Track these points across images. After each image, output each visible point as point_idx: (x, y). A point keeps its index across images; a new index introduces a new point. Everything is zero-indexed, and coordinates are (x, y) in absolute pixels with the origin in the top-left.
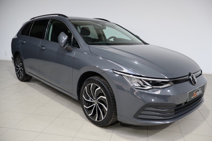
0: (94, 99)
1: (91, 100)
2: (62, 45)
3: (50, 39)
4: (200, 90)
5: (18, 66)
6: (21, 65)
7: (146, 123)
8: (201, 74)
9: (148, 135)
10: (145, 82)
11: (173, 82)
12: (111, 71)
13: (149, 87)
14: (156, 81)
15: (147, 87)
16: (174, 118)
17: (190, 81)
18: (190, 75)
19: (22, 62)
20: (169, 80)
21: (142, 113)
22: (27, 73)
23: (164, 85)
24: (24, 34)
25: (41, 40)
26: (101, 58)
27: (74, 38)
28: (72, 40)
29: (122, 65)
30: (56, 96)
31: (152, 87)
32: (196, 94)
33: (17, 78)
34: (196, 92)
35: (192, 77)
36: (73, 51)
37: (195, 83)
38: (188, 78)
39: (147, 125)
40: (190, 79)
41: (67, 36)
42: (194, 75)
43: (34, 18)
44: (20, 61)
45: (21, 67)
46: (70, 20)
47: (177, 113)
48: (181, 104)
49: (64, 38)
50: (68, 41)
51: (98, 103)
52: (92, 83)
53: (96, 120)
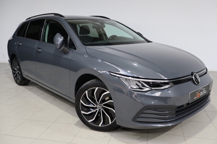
0: (97, 104)
2: (58, 47)
3: (46, 41)
4: (204, 90)
5: (16, 69)
6: (18, 68)
7: (145, 127)
8: (206, 73)
9: (148, 139)
10: (143, 83)
11: (173, 82)
12: (108, 73)
13: (147, 89)
14: (155, 82)
15: (145, 89)
16: (176, 120)
17: (192, 81)
18: (192, 74)
19: (19, 65)
20: (168, 81)
21: (140, 116)
22: (24, 76)
23: (163, 86)
24: (20, 36)
25: (37, 42)
26: (100, 61)
27: (70, 39)
28: (68, 42)
29: (118, 67)
30: (55, 99)
31: (150, 88)
32: (199, 94)
33: (15, 81)
34: (200, 92)
35: (195, 77)
36: (70, 53)
37: (198, 83)
38: (191, 77)
39: (146, 128)
40: (193, 78)
41: (63, 37)
42: (197, 74)
43: (30, 18)
44: (17, 64)
45: (18, 70)
46: (66, 20)
47: (178, 115)
48: (182, 106)
49: (59, 39)
50: (64, 42)
51: (102, 107)
52: (96, 87)
53: (100, 125)
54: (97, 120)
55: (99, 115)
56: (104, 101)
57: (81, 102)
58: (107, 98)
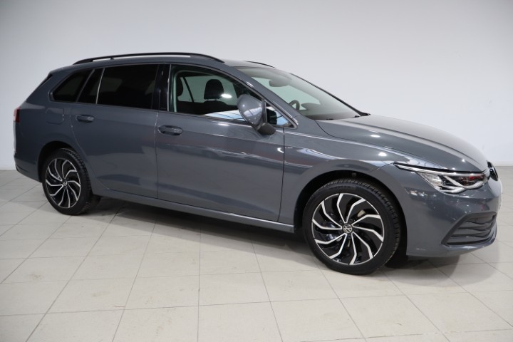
0: (343, 224)
1: (336, 226)
10: (451, 179)
12: (392, 165)
13: (459, 189)
15: (455, 189)
21: (454, 234)
31: (463, 187)
51: (354, 229)
52: (340, 193)
53: (352, 263)
54: (346, 255)
55: (349, 246)
56: (354, 217)
57: (314, 224)
58: (362, 212)
